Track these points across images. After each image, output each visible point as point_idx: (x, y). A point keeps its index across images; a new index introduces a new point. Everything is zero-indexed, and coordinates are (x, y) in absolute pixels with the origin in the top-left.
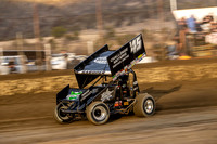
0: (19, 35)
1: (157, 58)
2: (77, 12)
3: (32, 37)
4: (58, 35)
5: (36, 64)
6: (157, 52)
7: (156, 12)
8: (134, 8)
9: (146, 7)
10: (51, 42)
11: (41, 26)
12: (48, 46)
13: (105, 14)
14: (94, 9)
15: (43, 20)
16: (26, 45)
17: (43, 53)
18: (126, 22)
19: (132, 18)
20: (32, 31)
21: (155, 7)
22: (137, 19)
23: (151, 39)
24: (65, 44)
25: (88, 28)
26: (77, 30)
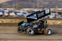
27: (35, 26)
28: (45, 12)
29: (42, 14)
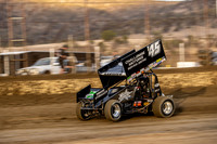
0: (70, 38)
1: (201, 63)
2: (126, 17)
3: (83, 40)
4: (108, 38)
5: (85, 65)
6: (201, 57)
7: (202, 19)
8: (181, 15)
9: (194, 14)
10: (100, 44)
11: (92, 30)
12: (97, 48)
13: (153, 20)
14: (143, 15)
15: (94, 24)
16: (76, 47)
17: (93, 55)
18: (173, 28)
19: (179, 24)
20: (83, 34)
21: (201, 14)
22: (183, 25)
23: (197, 45)
24: (114, 47)
25: (137, 32)
26: (126, 34)
27: (125, 95)
28: (147, 52)
29: (140, 58)
